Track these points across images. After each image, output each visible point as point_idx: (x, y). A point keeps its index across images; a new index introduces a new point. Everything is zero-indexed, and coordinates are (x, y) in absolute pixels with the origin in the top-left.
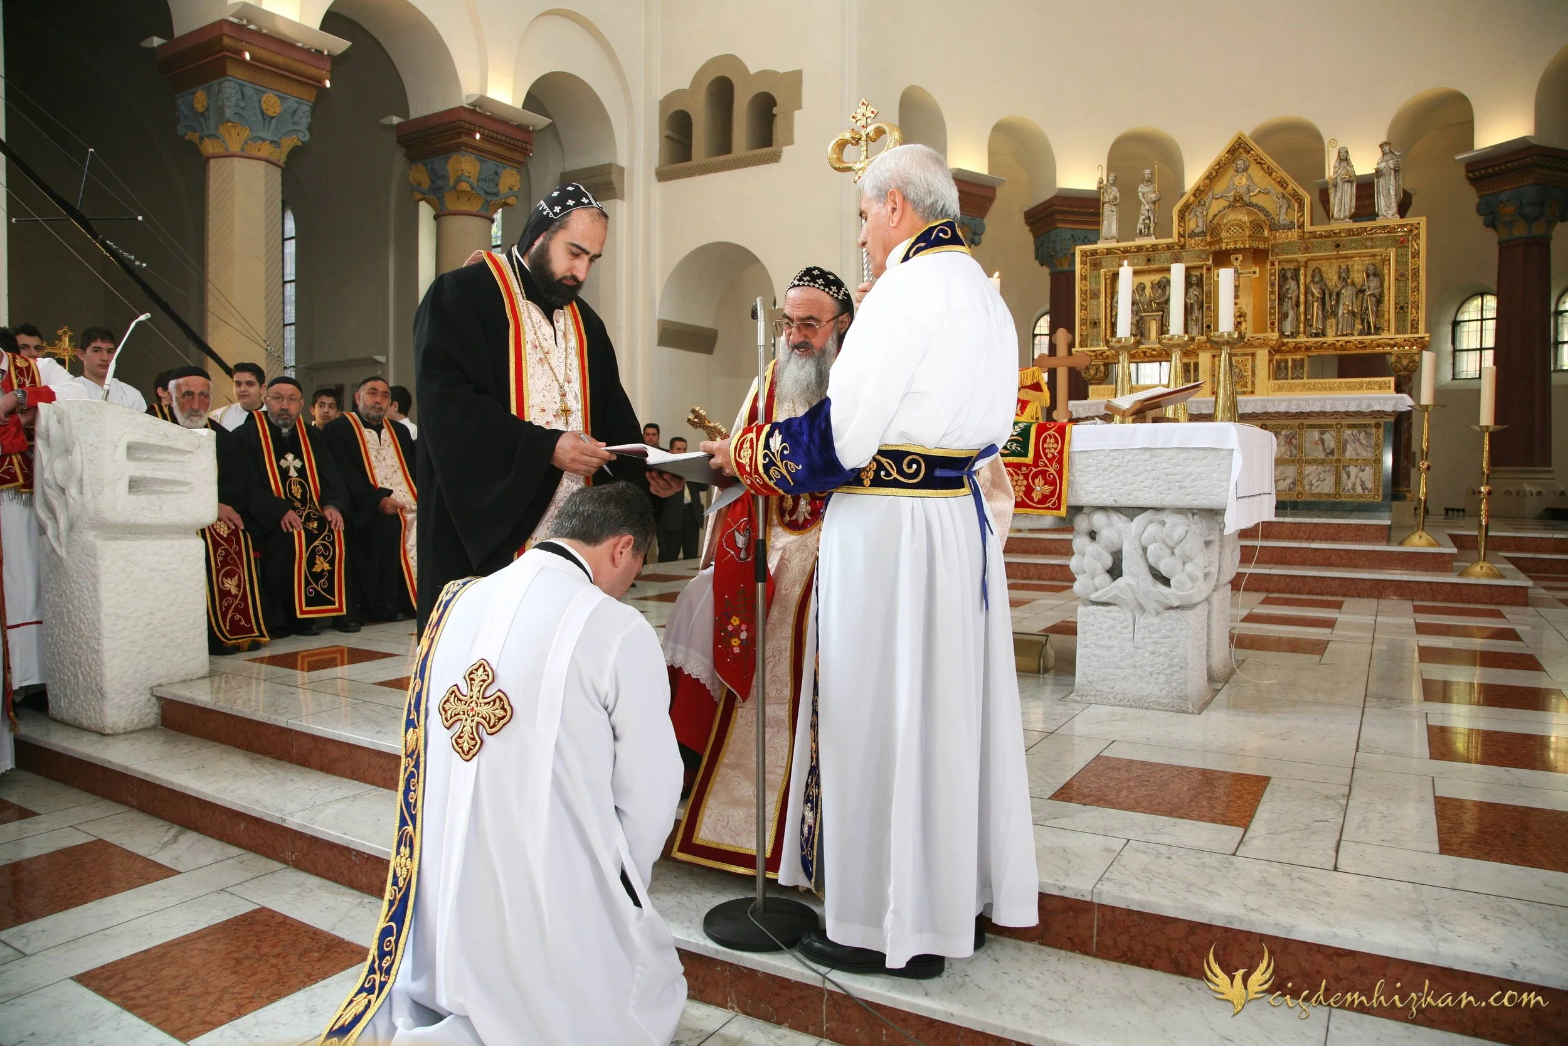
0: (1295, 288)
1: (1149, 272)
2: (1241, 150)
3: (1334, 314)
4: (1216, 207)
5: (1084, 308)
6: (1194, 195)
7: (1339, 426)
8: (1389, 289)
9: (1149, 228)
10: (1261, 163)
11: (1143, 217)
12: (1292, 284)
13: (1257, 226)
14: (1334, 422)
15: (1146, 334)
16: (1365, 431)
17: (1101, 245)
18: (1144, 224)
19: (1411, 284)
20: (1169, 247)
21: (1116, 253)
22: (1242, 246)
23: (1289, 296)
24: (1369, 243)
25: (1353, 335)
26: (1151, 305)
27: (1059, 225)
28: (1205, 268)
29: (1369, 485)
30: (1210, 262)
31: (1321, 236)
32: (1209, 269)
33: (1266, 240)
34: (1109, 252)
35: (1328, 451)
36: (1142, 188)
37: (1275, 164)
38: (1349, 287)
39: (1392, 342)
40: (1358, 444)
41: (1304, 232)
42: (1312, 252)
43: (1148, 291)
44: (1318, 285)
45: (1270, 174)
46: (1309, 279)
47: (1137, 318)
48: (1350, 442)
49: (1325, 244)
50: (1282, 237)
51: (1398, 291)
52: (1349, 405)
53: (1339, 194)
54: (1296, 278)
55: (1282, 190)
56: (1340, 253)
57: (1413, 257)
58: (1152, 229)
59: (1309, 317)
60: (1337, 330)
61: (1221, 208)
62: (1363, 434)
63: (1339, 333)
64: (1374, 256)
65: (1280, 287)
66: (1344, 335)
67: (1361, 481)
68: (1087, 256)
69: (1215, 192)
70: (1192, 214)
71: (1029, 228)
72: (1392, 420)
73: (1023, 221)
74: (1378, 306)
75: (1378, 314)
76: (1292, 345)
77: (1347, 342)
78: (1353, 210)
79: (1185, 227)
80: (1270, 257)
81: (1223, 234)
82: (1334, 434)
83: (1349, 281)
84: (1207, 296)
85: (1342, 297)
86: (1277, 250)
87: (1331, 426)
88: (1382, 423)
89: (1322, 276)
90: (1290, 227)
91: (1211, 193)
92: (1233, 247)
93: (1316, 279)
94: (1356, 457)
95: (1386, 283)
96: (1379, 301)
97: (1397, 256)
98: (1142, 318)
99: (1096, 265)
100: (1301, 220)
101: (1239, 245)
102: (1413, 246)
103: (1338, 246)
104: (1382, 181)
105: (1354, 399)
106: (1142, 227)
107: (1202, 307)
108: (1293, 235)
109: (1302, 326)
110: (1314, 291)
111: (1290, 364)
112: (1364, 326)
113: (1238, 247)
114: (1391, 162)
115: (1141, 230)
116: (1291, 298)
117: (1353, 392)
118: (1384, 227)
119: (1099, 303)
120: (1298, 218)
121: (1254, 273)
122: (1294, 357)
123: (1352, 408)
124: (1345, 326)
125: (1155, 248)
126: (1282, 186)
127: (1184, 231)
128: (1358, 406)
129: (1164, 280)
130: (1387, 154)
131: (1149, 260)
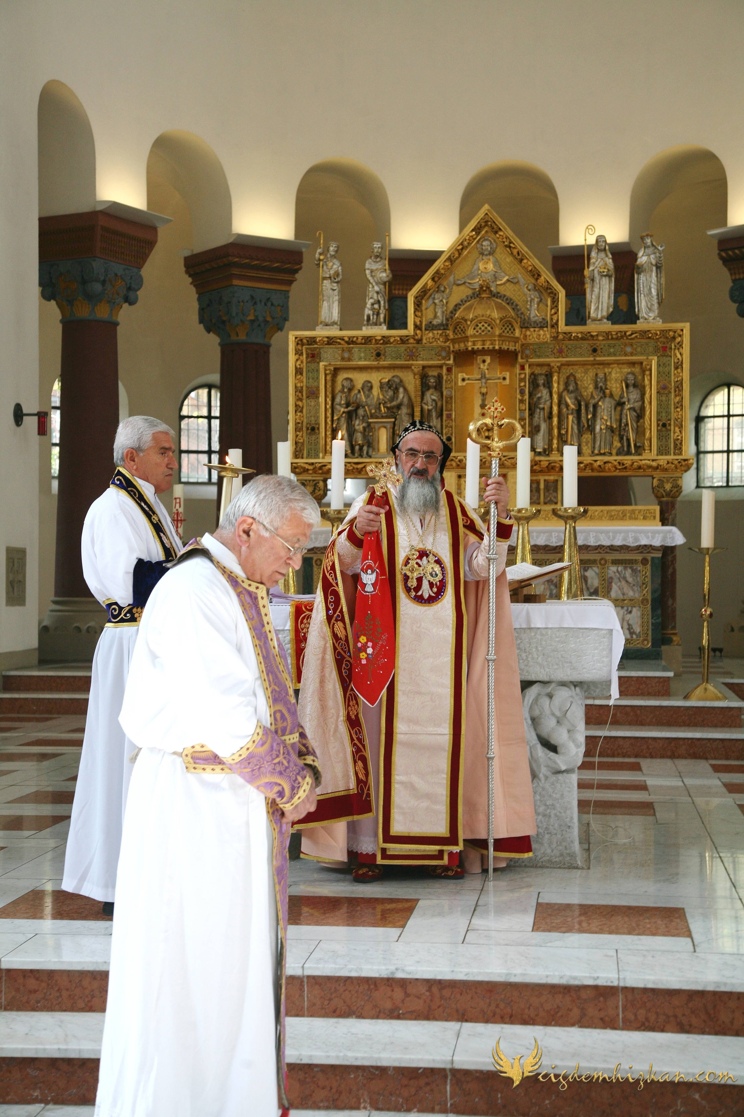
0: (548, 397)
1: (378, 368)
2: (486, 229)
3: (591, 428)
4: (458, 294)
5: (298, 409)
6: (433, 279)
7: (603, 562)
8: (650, 403)
9: (378, 314)
10: (510, 247)
11: (372, 301)
12: (544, 393)
13: (507, 323)
14: (598, 557)
15: (375, 444)
16: (630, 568)
17: (321, 332)
18: (373, 309)
19: (674, 399)
20: (403, 340)
21: (339, 344)
22: (491, 347)
23: (541, 406)
24: (629, 349)
25: (611, 454)
26: (380, 408)
27: (235, 282)
28: (445, 369)
29: (638, 630)
30: (451, 362)
31: (577, 338)
32: (449, 370)
33: (516, 340)
34: (331, 341)
35: (592, 590)
36: (370, 265)
37: (526, 249)
38: (607, 399)
39: (654, 464)
40: (623, 582)
41: (558, 333)
42: (567, 356)
43: (376, 391)
44: (572, 395)
45: (521, 261)
46: (562, 387)
47: (364, 425)
48: (616, 580)
49: (581, 348)
50: (536, 336)
51: (660, 405)
52: (614, 538)
53: (596, 290)
54: (548, 385)
55: (533, 281)
56: (598, 359)
57: (676, 368)
58: (382, 316)
59: (563, 432)
60: (594, 448)
61: (464, 297)
62: (629, 571)
63: (596, 452)
64: (633, 364)
65: (531, 395)
66: (600, 454)
67: (629, 625)
68: (303, 345)
69: (457, 277)
70: (430, 301)
71: (190, 280)
72: (660, 555)
73: (184, 269)
74: (638, 422)
75: (640, 432)
76: (544, 464)
77: (605, 463)
78: (611, 310)
79: (421, 317)
80: (520, 360)
81: (470, 332)
82: (595, 569)
83: (607, 391)
84: (447, 402)
85: (599, 410)
86: (527, 352)
87: (594, 562)
88: (649, 559)
89: (576, 384)
90: (542, 325)
91: (451, 278)
92: (480, 347)
93: (571, 388)
94: (621, 597)
95: (647, 396)
96: (640, 415)
97: (659, 365)
98: (369, 424)
99: (314, 357)
100: (555, 317)
101: (488, 346)
102: (675, 355)
103: (595, 350)
104: (642, 277)
105: (620, 532)
106: (371, 312)
107: (440, 415)
108: (545, 335)
109: (555, 441)
110: (569, 401)
111: (542, 486)
112: (623, 446)
113: (486, 347)
114: (652, 256)
115: (368, 317)
116: (544, 409)
117: (615, 522)
118: (645, 332)
119: (318, 404)
120: (552, 315)
121: (504, 379)
122: (547, 478)
123: (618, 542)
124: (602, 444)
125: (386, 340)
126: (533, 275)
127: (421, 322)
128: (624, 539)
129: (397, 380)
130: (649, 247)
131: (378, 355)
